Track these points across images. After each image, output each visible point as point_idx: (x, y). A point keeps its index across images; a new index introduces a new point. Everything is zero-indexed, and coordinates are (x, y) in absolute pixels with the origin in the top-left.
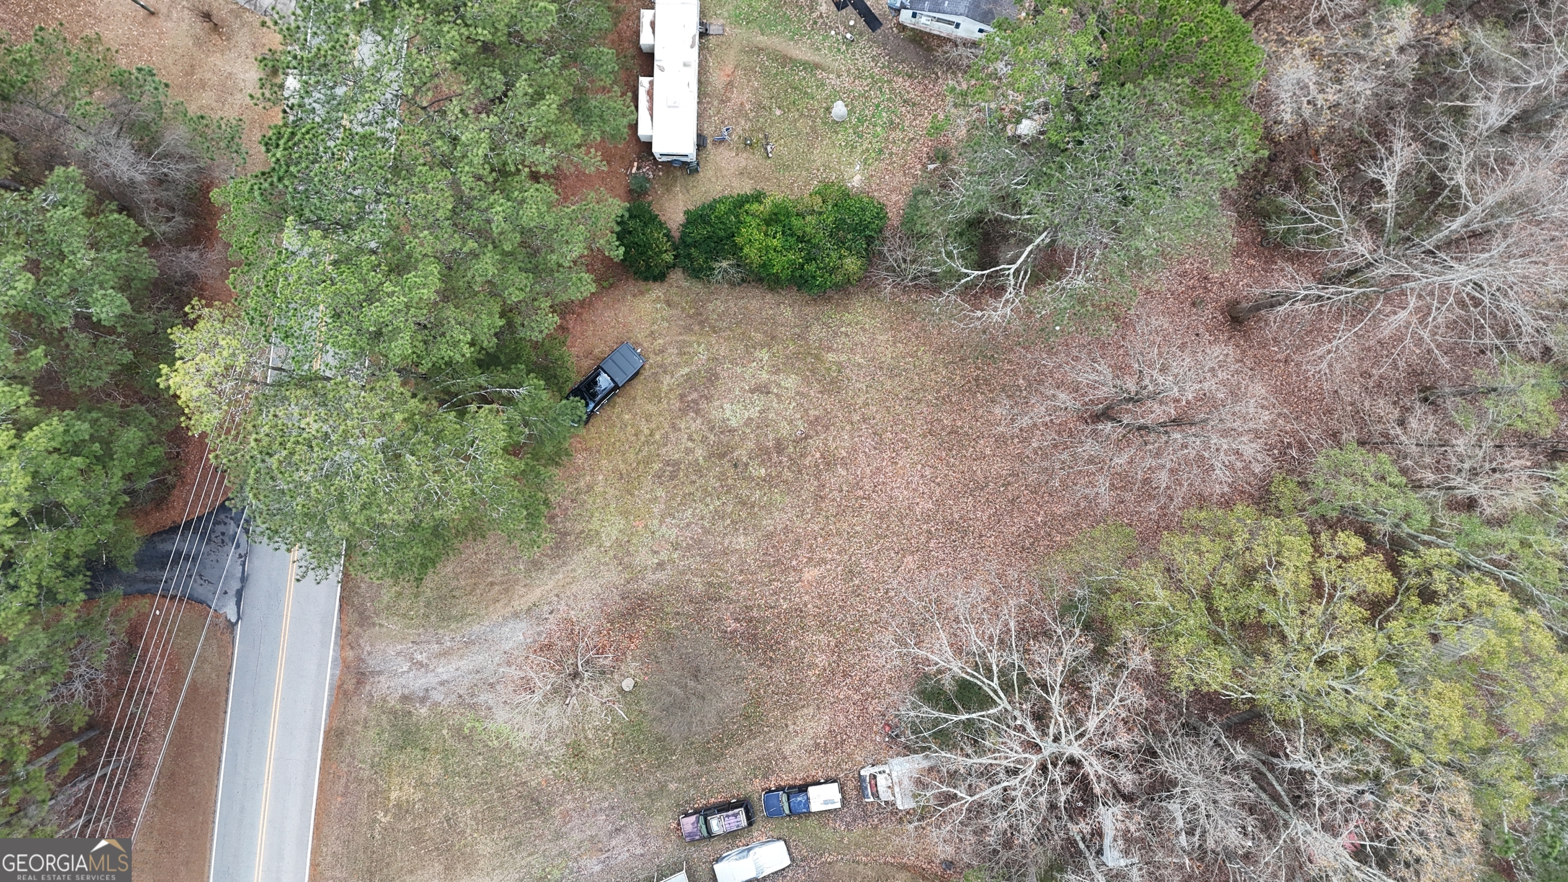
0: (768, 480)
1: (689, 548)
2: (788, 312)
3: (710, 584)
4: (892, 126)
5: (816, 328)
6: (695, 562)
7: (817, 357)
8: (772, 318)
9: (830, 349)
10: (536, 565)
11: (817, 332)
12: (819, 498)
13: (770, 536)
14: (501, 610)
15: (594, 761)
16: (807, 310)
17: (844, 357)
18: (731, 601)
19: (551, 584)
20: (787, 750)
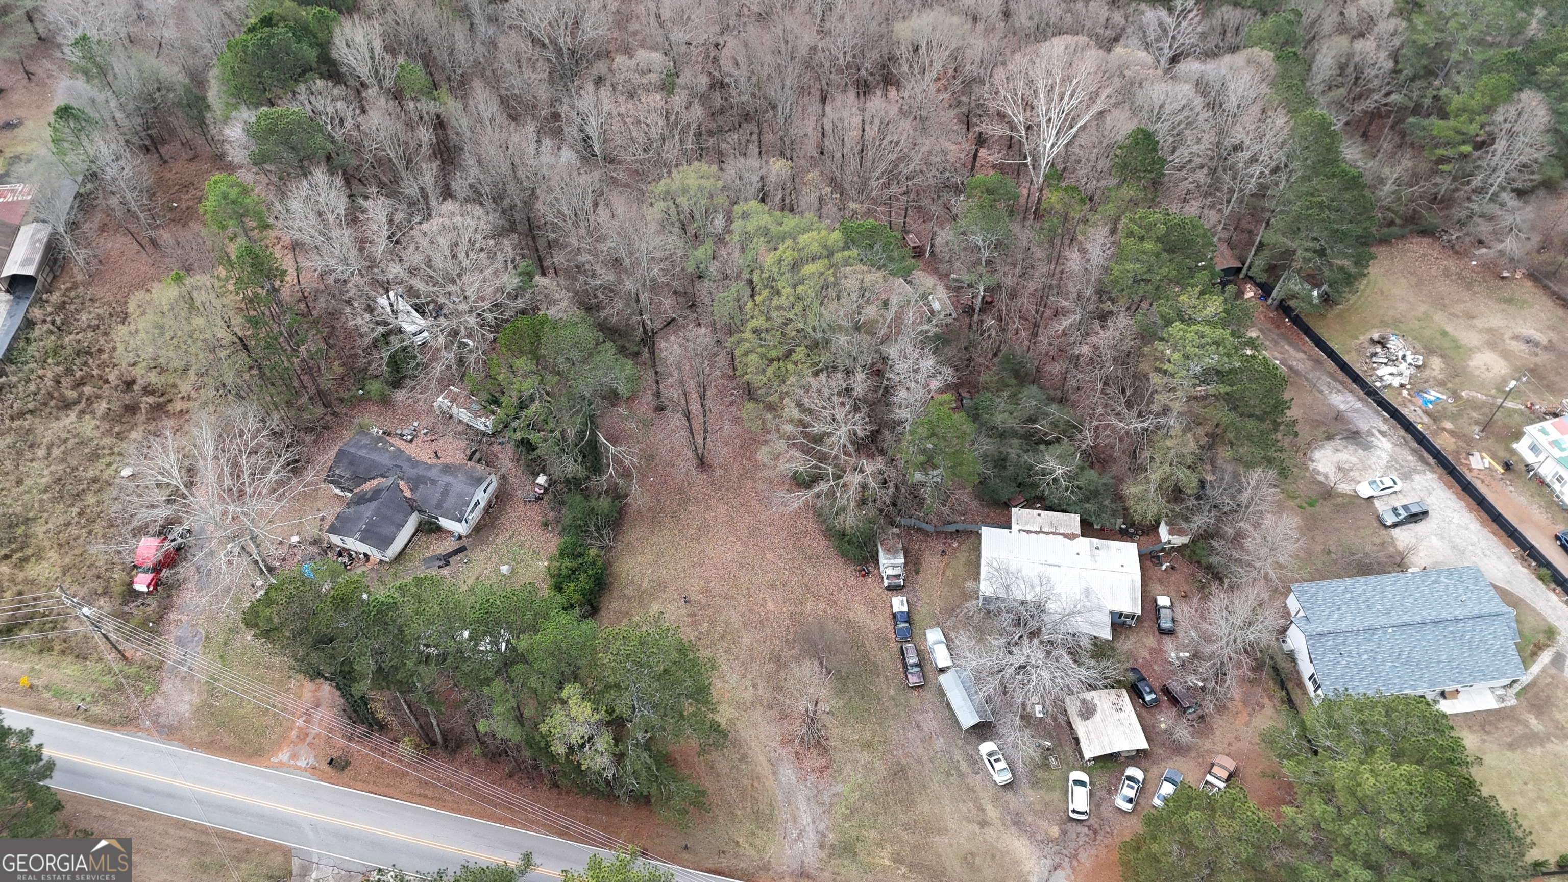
0: (712, 622)
1: (746, 669)
2: (615, 605)
3: (770, 659)
4: (521, 546)
5: (626, 592)
6: (756, 666)
7: (643, 593)
8: (615, 612)
9: (640, 586)
10: (744, 758)
11: (629, 591)
12: (726, 597)
13: (745, 625)
14: (770, 782)
15: (873, 736)
16: (615, 595)
17: (646, 579)
18: (782, 650)
19: (758, 750)
20: (873, 628)
